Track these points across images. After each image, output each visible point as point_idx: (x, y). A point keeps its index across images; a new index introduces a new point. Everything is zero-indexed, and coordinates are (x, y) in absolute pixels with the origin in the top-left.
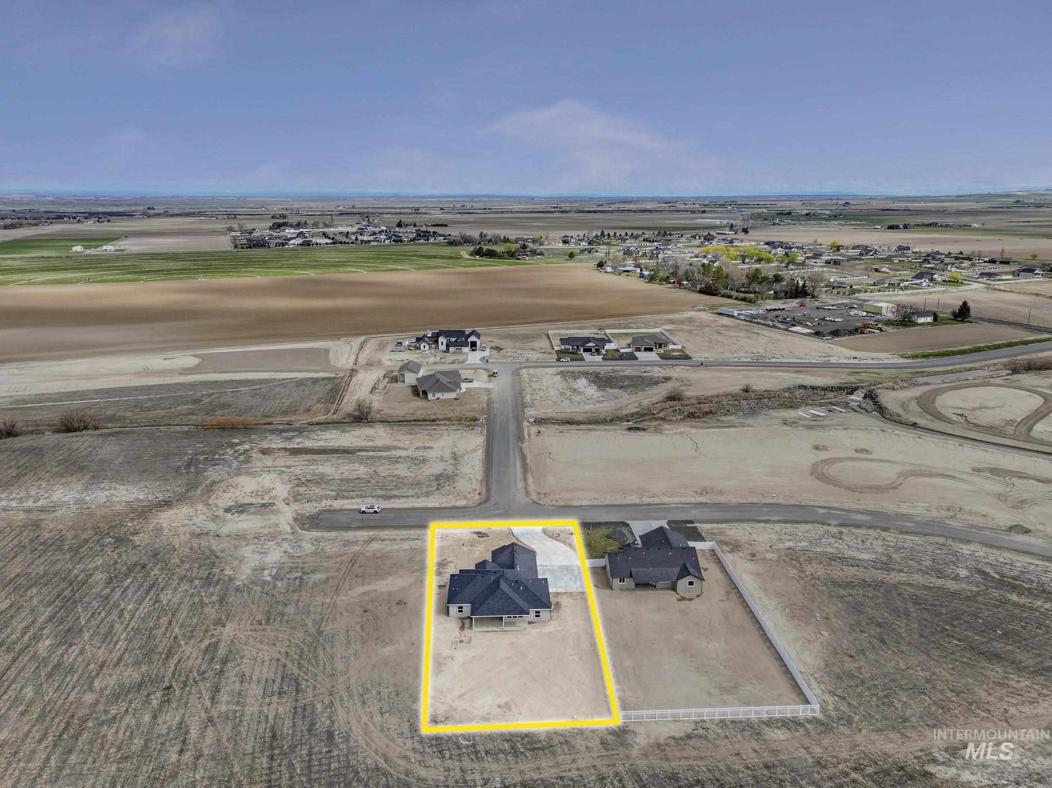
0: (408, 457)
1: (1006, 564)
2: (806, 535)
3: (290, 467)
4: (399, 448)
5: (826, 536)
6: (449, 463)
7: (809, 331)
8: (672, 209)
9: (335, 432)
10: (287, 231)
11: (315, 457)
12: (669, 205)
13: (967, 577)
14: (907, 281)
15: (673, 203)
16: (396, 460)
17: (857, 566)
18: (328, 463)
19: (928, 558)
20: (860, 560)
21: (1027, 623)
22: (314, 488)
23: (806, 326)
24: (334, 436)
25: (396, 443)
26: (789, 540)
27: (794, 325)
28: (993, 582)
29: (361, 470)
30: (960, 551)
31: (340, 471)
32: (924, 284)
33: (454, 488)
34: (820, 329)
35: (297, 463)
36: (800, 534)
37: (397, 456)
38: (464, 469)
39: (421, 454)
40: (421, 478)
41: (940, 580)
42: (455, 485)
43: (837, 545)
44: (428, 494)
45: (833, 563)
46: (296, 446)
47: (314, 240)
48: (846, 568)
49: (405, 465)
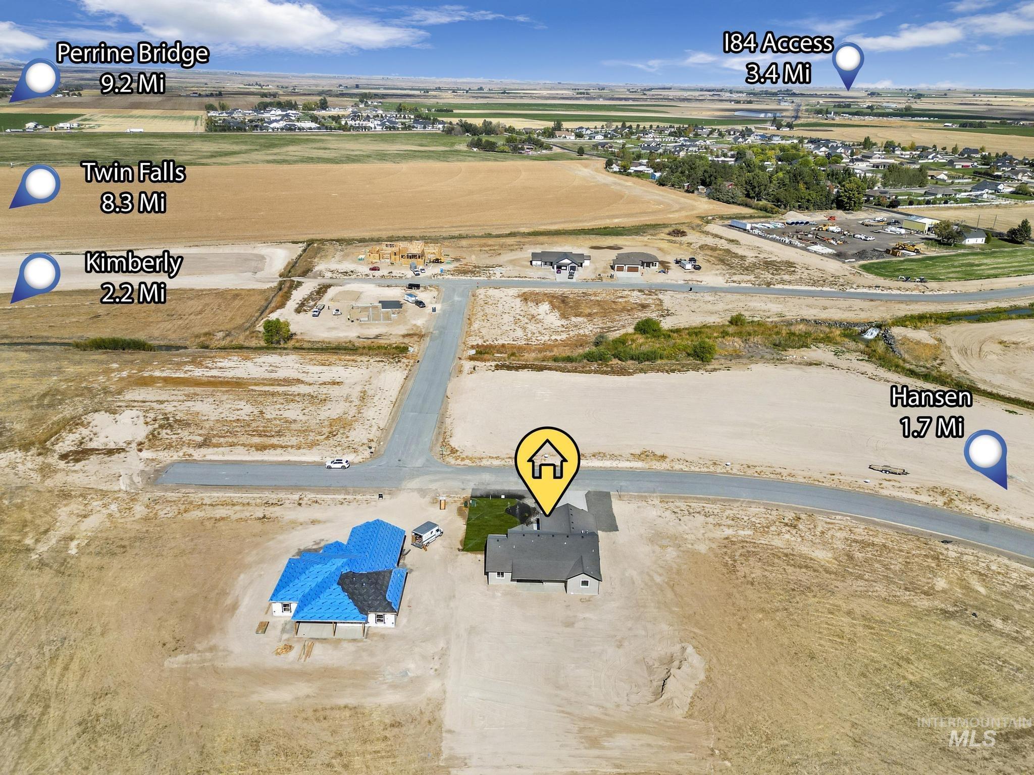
0: (309, 395)
1: (999, 573)
2: (753, 519)
3: (162, 402)
4: (302, 382)
5: (777, 523)
6: (354, 404)
7: (830, 251)
8: (716, 98)
9: (236, 358)
10: (273, 112)
11: (198, 390)
12: (711, 93)
13: (944, 591)
14: (965, 191)
15: (718, 91)
16: (290, 399)
17: (806, 567)
18: (211, 400)
19: (900, 560)
20: (811, 559)
21: (1004, 662)
22: (179, 431)
23: (830, 245)
24: (232, 364)
25: (301, 376)
26: (729, 526)
27: (815, 244)
28: (976, 599)
29: (246, 410)
30: (945, 552)
31: (220, 410)
32: (985, 196)
33: (347, 437)
34: (843, 249)
35: (174, 398)
36: (746, 518)
37: (296, 393)
38: (370, 413)
39: (325, 391)
40: (313, 423)
41: (908, 593)
42: (349, 434)
43: (787, 536)
44: (312, 445)
45: (776, 561)
46: (182, 376)
47: (299, 124)
48: (790, 569)
49: (301, 405)
